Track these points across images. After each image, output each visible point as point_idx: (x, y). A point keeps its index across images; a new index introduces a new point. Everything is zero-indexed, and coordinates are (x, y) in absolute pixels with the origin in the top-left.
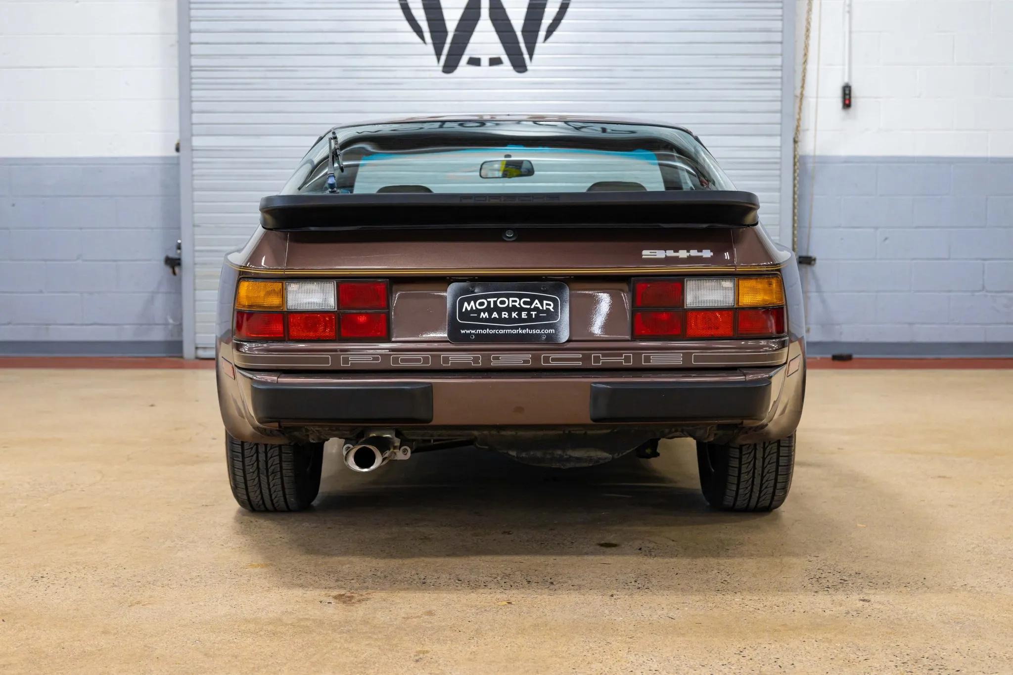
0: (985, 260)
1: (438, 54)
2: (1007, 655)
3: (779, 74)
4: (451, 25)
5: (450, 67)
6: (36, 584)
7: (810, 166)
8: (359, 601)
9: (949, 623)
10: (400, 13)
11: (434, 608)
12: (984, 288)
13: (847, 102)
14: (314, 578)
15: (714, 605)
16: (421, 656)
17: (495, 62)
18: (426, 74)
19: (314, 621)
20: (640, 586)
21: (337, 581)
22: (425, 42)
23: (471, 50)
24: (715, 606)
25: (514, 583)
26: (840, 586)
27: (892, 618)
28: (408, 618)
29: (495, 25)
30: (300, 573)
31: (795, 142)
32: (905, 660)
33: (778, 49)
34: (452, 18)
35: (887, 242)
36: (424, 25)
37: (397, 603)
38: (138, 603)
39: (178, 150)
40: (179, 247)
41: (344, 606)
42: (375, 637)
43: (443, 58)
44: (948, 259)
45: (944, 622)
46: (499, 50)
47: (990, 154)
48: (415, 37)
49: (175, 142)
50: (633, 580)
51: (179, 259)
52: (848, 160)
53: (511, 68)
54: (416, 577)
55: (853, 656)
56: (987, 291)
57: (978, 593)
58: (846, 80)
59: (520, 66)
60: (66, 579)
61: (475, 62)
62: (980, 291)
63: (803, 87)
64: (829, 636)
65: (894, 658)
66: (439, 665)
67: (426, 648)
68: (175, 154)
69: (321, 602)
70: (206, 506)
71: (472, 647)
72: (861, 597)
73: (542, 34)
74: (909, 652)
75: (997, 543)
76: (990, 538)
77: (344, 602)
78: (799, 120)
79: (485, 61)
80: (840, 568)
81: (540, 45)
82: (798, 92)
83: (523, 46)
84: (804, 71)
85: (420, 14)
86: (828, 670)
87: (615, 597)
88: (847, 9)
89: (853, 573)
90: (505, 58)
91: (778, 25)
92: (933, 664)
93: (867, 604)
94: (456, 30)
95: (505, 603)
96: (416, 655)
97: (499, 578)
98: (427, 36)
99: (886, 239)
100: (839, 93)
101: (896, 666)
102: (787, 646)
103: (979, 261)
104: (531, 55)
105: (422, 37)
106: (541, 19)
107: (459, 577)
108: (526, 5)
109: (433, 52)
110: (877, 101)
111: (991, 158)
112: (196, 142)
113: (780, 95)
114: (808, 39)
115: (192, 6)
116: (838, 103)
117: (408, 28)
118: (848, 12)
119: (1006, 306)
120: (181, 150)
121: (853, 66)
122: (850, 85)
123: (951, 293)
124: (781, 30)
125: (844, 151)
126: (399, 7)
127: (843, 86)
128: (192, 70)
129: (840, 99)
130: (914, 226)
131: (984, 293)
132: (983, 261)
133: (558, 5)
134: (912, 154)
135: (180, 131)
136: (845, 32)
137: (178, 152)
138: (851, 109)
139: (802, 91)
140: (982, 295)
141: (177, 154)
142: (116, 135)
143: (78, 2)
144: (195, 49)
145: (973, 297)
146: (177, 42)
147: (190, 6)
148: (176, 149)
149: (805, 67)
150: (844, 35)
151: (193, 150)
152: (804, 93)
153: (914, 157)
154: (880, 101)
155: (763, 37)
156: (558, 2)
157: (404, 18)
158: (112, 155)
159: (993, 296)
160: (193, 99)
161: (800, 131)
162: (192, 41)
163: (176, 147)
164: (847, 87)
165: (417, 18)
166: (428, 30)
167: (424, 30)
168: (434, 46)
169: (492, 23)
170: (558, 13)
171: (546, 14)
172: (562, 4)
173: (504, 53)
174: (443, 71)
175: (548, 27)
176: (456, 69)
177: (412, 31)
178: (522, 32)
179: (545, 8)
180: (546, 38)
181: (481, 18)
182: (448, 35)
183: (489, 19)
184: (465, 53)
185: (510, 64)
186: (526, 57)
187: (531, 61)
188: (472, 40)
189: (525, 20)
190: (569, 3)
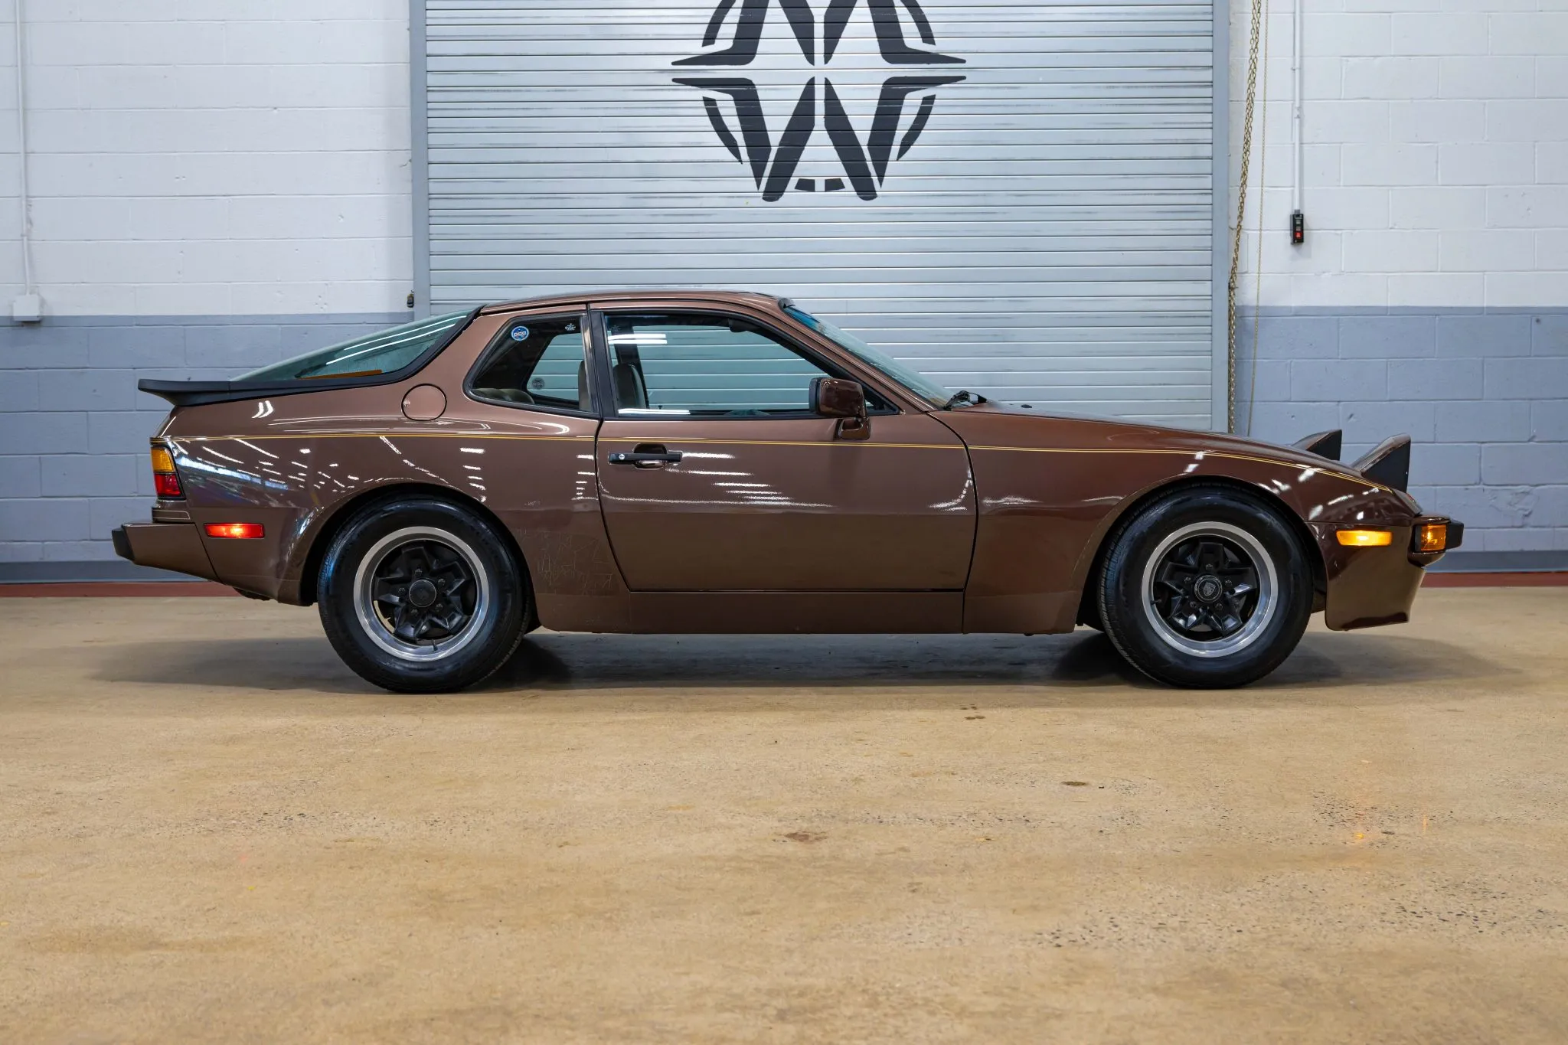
0: (1483, 443)
1: (758, 175)
2: (1555, 880)
3: (1208, 199)
4: (775, 138)
5: (773, 193)
6: (433, 827)
7: (1250, 320)
8: (817, 839)
9: (1486, 852)
10: (707, 122)
11: (906, 845)
12: (1481, 479)
13: (1298, 236)
14: (752, 819)
15: (1220, 839)
16: (915, 887)
17: (833, 185)
18: (742, 202)
19: (778, 857)
20: (1129, 822)
21: (780, 821)
22: (741, 161)
23: (802, 170)
24: (1222, 840)
25: (984, 821)
26: (1357, 819)
27: (1422, 849)
28: (881, 854)
29: (831, 137)
30: (732, 814)
31: (1231, 288)
32: (1445, 885)
33: (1206, 166)
34: (776, 127)
35: (1352, 419)
36: (739, 138)
37: (860, 841)
38: (566, 843)
39: (411, 303)
41: (802, 844)
42: (855, 871)
43: (764, 181)
44: (1434, 442)
45: (1481, 852)
46: (838, 170)
47: (1486, 303)
48: (726, 154)
49: (409, 293)
50: (1119, 817)
52: (1299, 312)
54: (868, 817)
55: (1387, 882)
56: (1484, 484)
57: (1514, 825)
58: (1297, 207)
59: (866, 191)
60: (465, 822)
61: (806, 185)
62: (1476, 484)
63: (1240, 217)
64: (1356, 865)
65: (1433, 884)
66: (939, 894)
67: (917, 880)
68: (406, 309)
69: (774, 840)
70: (572, 749)
71: (967, 879)
72: (1384, 829)
73: (895, 149)
74: (1447, 878)
75: (1528, 778)
76: (1520, 772)
77: (801, 841)
78: (1235, 260)
79: (820, 185)
80: (1351, 803)
81: (892, 165)
82: (1234, 224)
83: (870, 164)
84: (1243, 195)
85: (733, 123)
86: (1363, 894)
87: (1105, 832)
88: (1296, 113)
89: (1369, 808)
90: (846, 181)
91: (1207, 134)
92: (1476, 889)
93: (1391, 836)
94: (780, 145)
95: (983, 839)
96: (910, 887)
97: (965, 817)
98: (743, 152)
99: (1351, 416)
100: (1286, 224)
101: (1436, 890)
102: (1313, 874)
103: (1474, 445)
104: (881, 176)
105: (737, 154)
106: (893, 129)
107: (919, 815)
108: (874, 111)
109: (751, 173)
110: (1337, 234)
111: (1488, 308)
112: (437, 293)
113: (1210, 227)
114: (1248, 153)
115: (430, 113)
116: (1286, 237)
117: (718, 141)
118: (1298, 117)
119: (1510, 504)
120: (415, 305)
121: (1305, 188)
122: (1301, 212)
123: (1438, 487)
124: (1210, 141)
125: (1295, 301)
126: (706, 114)
127: (1294, 215)
128: (430, 199)
129: (1289, 232)
130: (1388, 398)
131: (1481, 486)
132: (1479, 445)
133: (917, 110)
134: (1383, 304)
135: (414, 279)
136: (1294, 144)
137: (412, 307)
138: (1304, 244)
139: (1240, 222)
140: (1478, 489)
141: (411, 309)
142: (327, 284)
143: (275, 108)
144: (434, 171)
145: (1467, 491)
146: (410, 161)
147: (427, 113)
148: (408, 303)
149: (1244, 190)
150: (1294, 147)
151: (432, 304)
152: (1242, 224)
153: (1387, 308)
154: (1341, 234)
155: (1187, 151)
156: (917, 106)
157: (713, 129)
158: (322, 311)
159: (1493, 490)
160: (432, 237)
161: (1237, 275)
162: (431, 159)
163: (409, 300)
164: (1298, 216)
165: (729, 129)
166: (744, 144)
167: (739, 144)
168: (752, 165)
169: (829, 134)
170: (916, 120)
171: (900, 122)
172: (922, 108)
173: (845, 173)
174: (764, 199)
175: (903, 139)
176: (781, 195)
177: (723, 144)
178: (868, 145)
179: (899, 114)
180: (901, 153)
181: (814, 129)
182: (770, 150)
183: (825, 129)
184: (794, 174)
185: (852, 188)
186: (875, 179)
187: (881, 185)
188: (803, 157)
189: (872, 130)
190: (931, 107)
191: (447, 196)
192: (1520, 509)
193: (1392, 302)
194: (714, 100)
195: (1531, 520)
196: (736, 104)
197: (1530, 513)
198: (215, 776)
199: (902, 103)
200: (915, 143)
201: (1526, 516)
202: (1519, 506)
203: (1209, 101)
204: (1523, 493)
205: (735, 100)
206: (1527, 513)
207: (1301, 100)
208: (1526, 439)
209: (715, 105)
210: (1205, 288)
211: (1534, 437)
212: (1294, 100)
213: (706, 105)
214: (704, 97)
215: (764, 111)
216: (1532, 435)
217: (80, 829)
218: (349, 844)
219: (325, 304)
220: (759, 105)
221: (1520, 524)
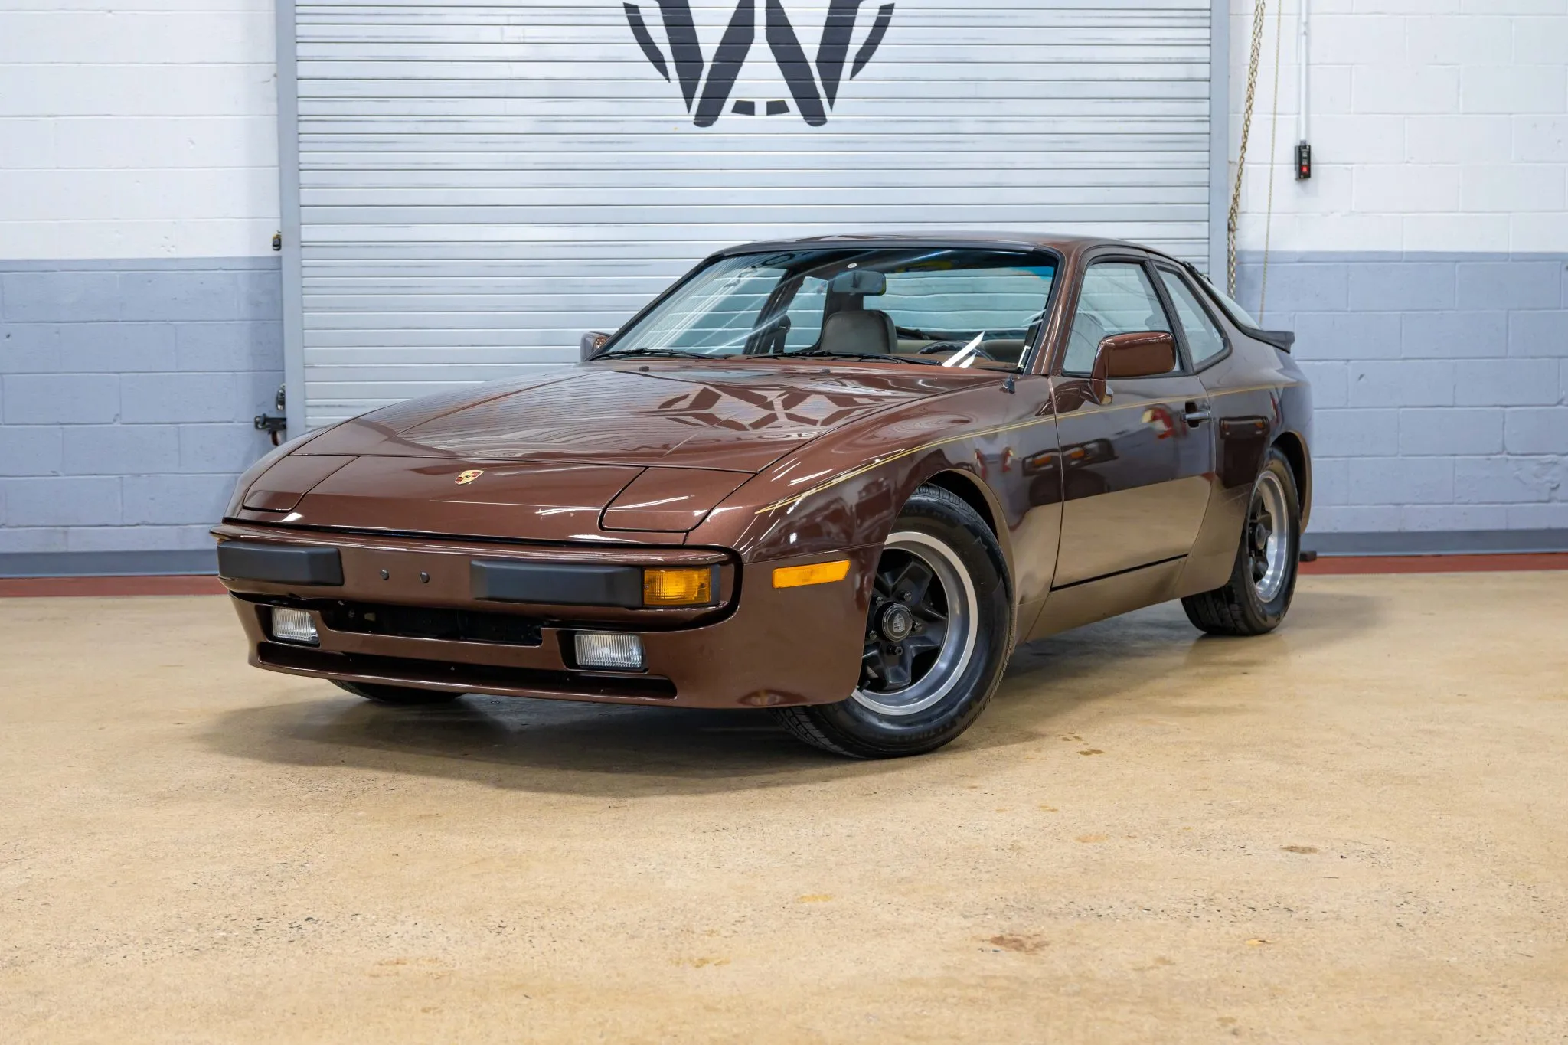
0: (1506, 406)
1: (688, 96)
3: (1205, 127)
4: (708, 51)
5: (706, 116)
6: (503, 937)
7: (1253, 267)
8: (1037, 947)
10: (628, 31)
11: (1163, 954)
12: (1504, 448)
13: (1304, 170)
17: (776, 108)
18: (670, 127)
21: (966, 917)
22: (668, 79)
23: (739, 91)
28: (1142, 970)
29: (774, 51)
30: (894, 907)
31: (1230, 230)
33: (1203, 89)
34: (709, 40)
35: (1362, 380)
36: (666, 51)
37: (1097, 948)
38: (704, 961)
39: (277, 245)
40: (281, 400)
41: (1023, 955)
43: (696, 102)
44: (1453, 406)
46: (782, 91)
47: (1512, 249)
48: (651, 70)
49: (274, 233)
51: (284, 419)
52: (1304, 258)
53: (802, 117)
54: (1077, 907)
56: (1508, 454)
58: (1303, 138)
59: (814, 115)
60: (543, 929)
61: (745, 108)
62: (1498, 453)
63: (1244, 147)
68: (270, 252)
69: (982, 950)
71: (1291, 1010)
73: (848, 67)
77: (1018, 950)
78: (1238, 197)
79: (761, 108)
81: (844, 86)
82: (1235, 156)
83: (818, 84)
84: (1248, 123)
85: (659, 34)
87: (1406, 927)
88: (1303, 29)
90: (791, 103)
91: (1204, 53)
94: (714, 61)
95: (1257, 942)
96: (1225, 1026)
97: (1203, 905)
98: (671, 67)
99: (1362, 376)
100: (1290, 157)
103: (1498, 408)
104: (831, 98)
105: (663, 70)
106: (846, 43)
107: (1141, 904)
108: (823, 21)
109: (680, 93)
110: (1347, 169)
111: (1514, 254)
112: (309, 234)
113: (1207, 159)
114: (1255, 74)
115: (299, 19)
116: (1291, 172)
117: (641, 55)
118: (1305, 33)
119: (1536, 476)
120: (282, 247)
121: (1312, 115)
122: (1308, 143)
123: (1457, 457)
124: (1208, 60)
125: (1298, 244)
126: (627, 23)
127: (1300, 147)
128: (299, 121)
129: (1293, 166)
130: (1403, 356)
131: (1504, 456)
132: (1502, 409)
133: (872, 21)
134: (1399, 249)
135: (282, 217)
136: (1300, 64)
137: (278, 250)
138: (1310, 182)
139: (1243, 154)
140: (1501, 459)
141: (277, 253)
142: (175, 223)
143: (110, 11)
144: (304, 88)
145: (1489, 462)
146: (275, 76)
147: (295, 19)
148: (274, 246)
149: (1249, 117)
150: (1300, 70)
151: (303, 246)
152: (1245, 156)
153: (1402, 253)
154: (1352, 168)
155: (1180, 71)
156: (873, 16)
157: (635, 41)
158: (169, 255)
159: (1517, 460)
160: (302, 167)
161: (1238, 215)
162: (300, 74)
163: (274, 242)
164: (1305, 147)
165: (655, 41)
166: (672, 59)
167: (666, 59)
168: (681, 84)
169: (771, 48)
170: (872, 33)
171: (853, 35)
172: (878, 19)
173: (790, 94)
174: (695, 123)
175: (858, 55)
176: (716, 120)
177: (647, 59)
178: (817, 62)
179: (853, 26)
180: (855, 71)
181: (755, 41)
182: (702, 67)
183: (766, 41)
184: (732, 93)
185: (799, 113)
186: (825, 101)
187: (831, 108)
188: (741, 74)
189: (821, 44)
190: (889, 18)
191: (321, 118)
192: (1548, 482)
193: (1408, 246)
194: (636, 7)
195: (1558, 494)
196: (663, 12)
197: (1558, 486)
198: (163, 858)
199: (856, 13)
200: (871, 59)
201: (1554, 489)
202: (1548, 478)
203: (1207, 14)
204: (1550, 463)
205: (661, 7)
206: (1554, 485)
207: (1308, 14)
208: (1555, 403)
209: (638, 12)
210: (1202, 230)
211: (1562, 400)
212: (1300, 14)
213: (627, 12)
214: (625, 4)
215: (695, 21)
216: (1560, 397)
217: (11, 950)
218: (400, 967)
219: (173, 246)
220: (689, 13)
221: (1546, 498)
